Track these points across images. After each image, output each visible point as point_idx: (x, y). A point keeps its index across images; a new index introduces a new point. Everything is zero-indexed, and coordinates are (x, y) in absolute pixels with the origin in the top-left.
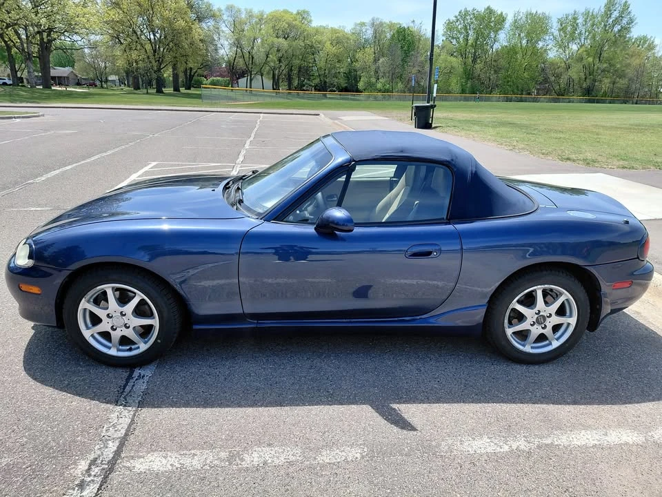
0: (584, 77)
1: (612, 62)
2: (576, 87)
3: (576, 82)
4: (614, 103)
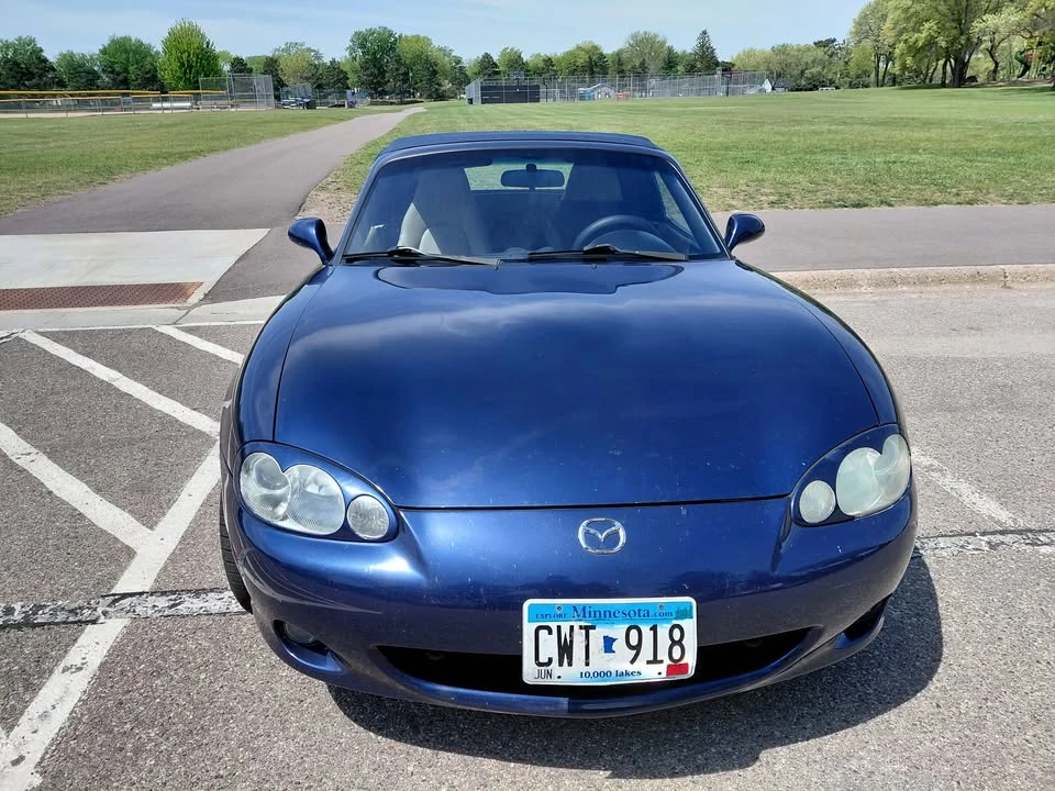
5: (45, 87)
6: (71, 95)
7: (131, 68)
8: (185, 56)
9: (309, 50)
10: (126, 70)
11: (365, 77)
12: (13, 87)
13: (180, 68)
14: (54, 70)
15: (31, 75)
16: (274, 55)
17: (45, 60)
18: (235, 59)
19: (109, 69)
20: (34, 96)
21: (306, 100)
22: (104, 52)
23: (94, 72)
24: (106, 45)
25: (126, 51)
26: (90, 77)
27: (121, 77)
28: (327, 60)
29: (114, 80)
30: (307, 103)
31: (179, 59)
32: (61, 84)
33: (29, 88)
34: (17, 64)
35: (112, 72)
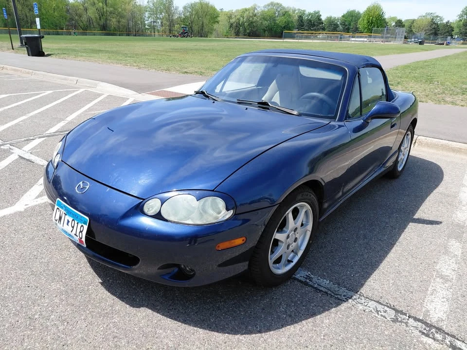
0: (98, 17)
1: (116, 7)
2: (95, 24)
3: (94, 20)
4: (122, 35)
5: (318, 30)
6: (326, 34)
7: (352, 23)
8: (371, 18)
9: (437, 16)
10: (350, 24)
11: (464, 30)
12: (307, 30)
13: (367, 23)
14: (323, 23)
15: (314, 25)
16: (418, 18)
17: (321, 20)
18: (399, 20)
19: (343, 24)
20: (312, 33)
21: (420, 40)
22: (343, 16)
23: (338, 25)
24: (345, 13)
25: (352, 16)
26: (335, 26)
27: (347, 27)
28: (445, 21)
29: (344, 28)
30: (420, 42)
31: (368, 19)
32: (324, 29)
33: (312, 30)
34: (310, 21)
35: (344, 25)
